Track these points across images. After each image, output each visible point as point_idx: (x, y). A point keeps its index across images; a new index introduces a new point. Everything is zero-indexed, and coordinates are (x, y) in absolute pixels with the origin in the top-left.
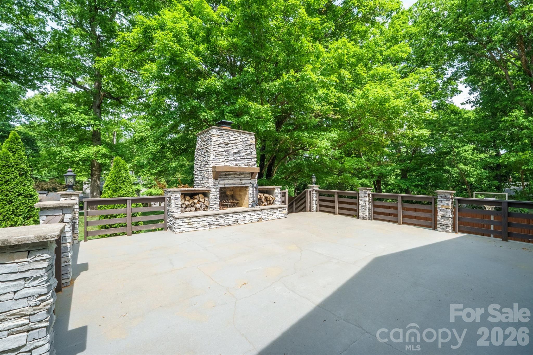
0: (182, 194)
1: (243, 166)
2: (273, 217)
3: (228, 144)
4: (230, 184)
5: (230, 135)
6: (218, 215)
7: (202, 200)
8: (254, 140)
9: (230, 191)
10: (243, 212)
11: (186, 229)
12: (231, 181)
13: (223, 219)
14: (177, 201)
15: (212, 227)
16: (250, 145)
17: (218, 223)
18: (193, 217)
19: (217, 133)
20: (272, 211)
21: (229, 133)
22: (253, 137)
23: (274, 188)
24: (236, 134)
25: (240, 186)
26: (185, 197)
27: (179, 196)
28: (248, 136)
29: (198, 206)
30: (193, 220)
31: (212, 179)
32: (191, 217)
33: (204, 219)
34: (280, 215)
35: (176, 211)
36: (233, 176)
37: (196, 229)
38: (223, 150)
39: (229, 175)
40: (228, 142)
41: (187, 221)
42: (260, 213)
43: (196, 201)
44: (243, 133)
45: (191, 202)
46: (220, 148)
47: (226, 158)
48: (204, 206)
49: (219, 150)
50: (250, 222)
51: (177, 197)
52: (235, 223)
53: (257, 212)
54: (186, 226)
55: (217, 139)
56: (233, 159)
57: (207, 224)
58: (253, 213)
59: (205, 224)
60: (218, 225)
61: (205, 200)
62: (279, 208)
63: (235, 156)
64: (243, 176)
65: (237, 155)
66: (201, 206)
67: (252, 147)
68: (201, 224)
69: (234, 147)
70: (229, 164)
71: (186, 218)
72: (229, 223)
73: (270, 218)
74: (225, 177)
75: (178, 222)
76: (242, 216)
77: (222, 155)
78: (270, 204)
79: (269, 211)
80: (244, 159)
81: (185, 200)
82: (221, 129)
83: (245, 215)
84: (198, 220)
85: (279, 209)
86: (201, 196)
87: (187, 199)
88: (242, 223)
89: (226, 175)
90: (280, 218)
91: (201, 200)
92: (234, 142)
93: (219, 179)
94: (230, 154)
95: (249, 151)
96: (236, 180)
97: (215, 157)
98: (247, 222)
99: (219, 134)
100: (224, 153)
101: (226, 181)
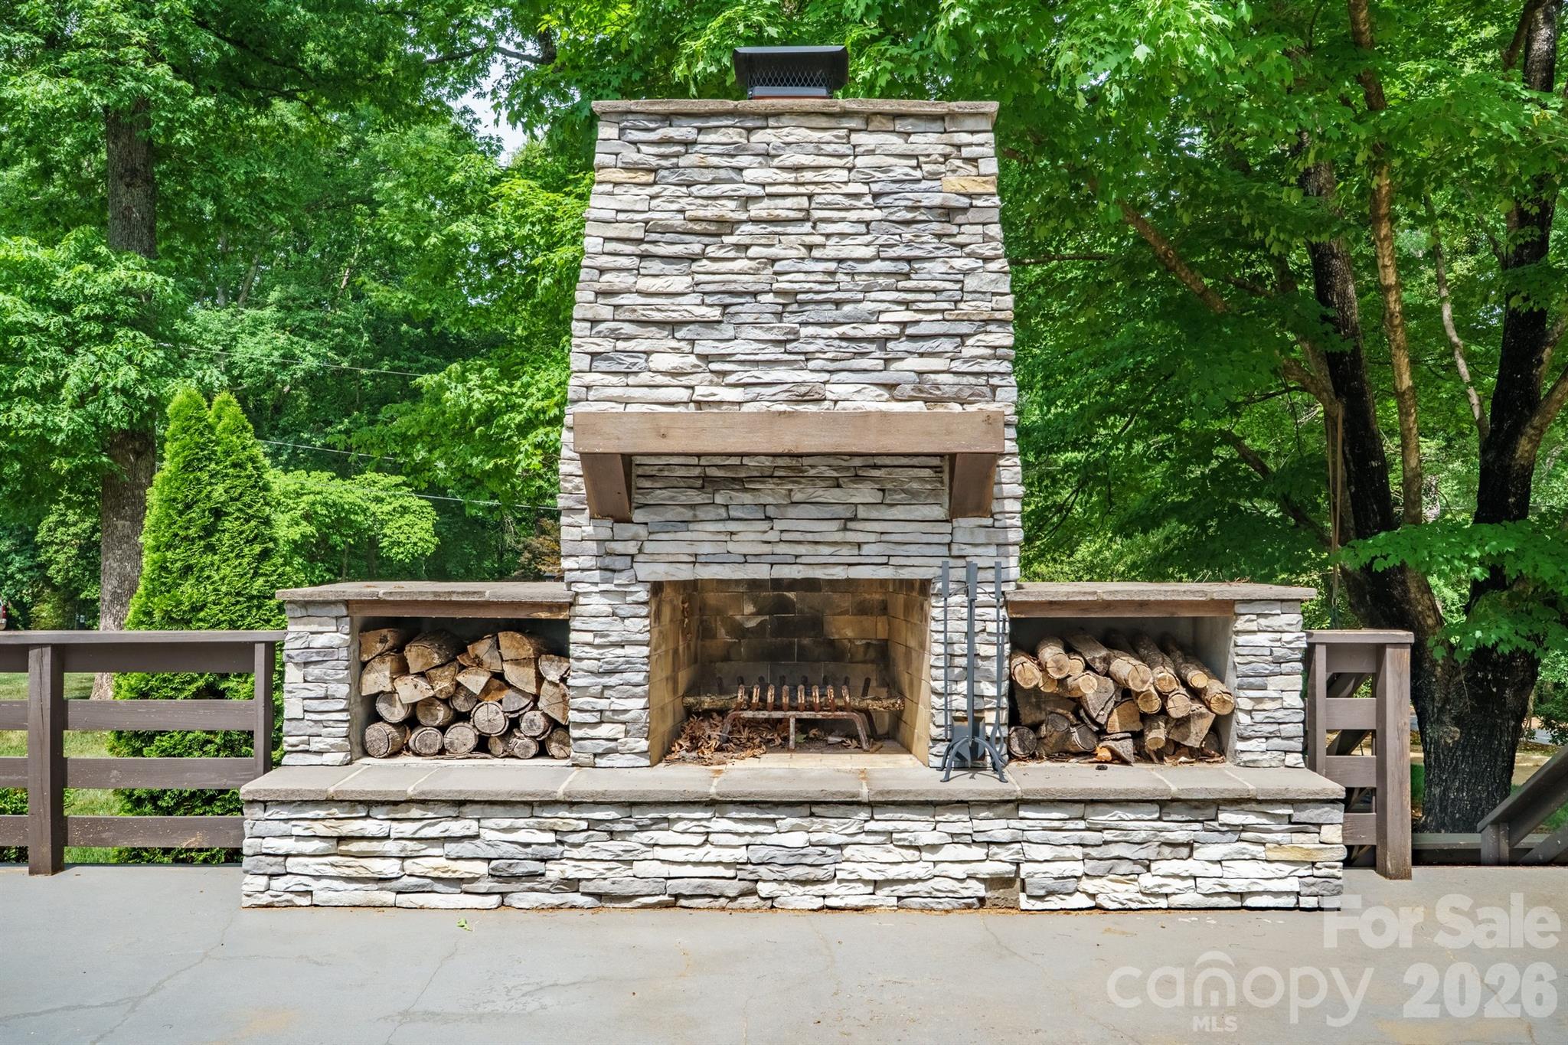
0: (369, 626)
1: (872, 401)
2: (1147, 880)
3: (725, 226)
4: (745, 559)
5: (739, 150)
6: (571, 804)
7: (520, 676)
8: (991, 166)
9: (862, 610)
10: (810, 806)
11: (315, 885)
12: (749, 537)
13: (617, 846)
14: (315, 671)
15: (523, 898)
16: (948, 213)
17: (570, 871)
18: (369, 804)
19: (630, 155)
20: (1141, 824)
21: (734, 136)
22: (983, 143)
23: (1228, 606)
24: (802, 134)
25: (839, 573)
26: (399, 649)
27: (333, 636)
28: (928, 142)
29: (490, 716)
30: (371, 827)
31: (583, 519)
32: (355, 803)
33: (456, 828)
34: (1244, 874)
35: (316, 744)
36: (770, 494)
37: (389, 897)
38: (680, 283)
39: (740, 483)
40: (727, 209)
41: (319, 828)
42: (997, 828)
43: (475, 681)
44: (868, 117)
45: (443, 684)
46: (656, 266)
47: (705, 347)
48: (534, 722)
49: (644, 283)
50: (885, 897)
51: (319, 641)
52: (733, 888)
53: (957, 820)
54: (313, 865)
55: (632, 198)
56: (773, 353)
57: (482, 868)
58: (921, 828)
59: (464, 869)
60: (571, 884)
61: (540, 679)
62: (1237, 802)
63: (790, 321)
64: (864, 494)
65: (812, 313)
66: (514, 724)
67: (969, 234)
68: (434, 862)
69: (787, 248)
70: (736, 394)
71: (316, 803)
72: (674, 886)
73: (1114, 891)
74: (698, 498)
75: (261, 828)
76: (798, 839)
77: (673, 326)
78: (1174, 749)
79: (1101, 818)
80: (883, 341)
81: (403, 669)
82: (668, 118)
83: (833, 830)
84: (408, 828)
85: (1227, 817)
86: (513, 645)
87: (414, 667)
88: (804, 898)
89: (707, 483)
90: (1241, 902)
91: (511, 673)
92: (783, 208)
93: (638, 516)
94: (747, 310)
95: (938, 267)
96: (796, 523)
97: (606, 346)
98: (856, 896)
99: (647, 155)
100: (691, 307)
101: (705, 536)
